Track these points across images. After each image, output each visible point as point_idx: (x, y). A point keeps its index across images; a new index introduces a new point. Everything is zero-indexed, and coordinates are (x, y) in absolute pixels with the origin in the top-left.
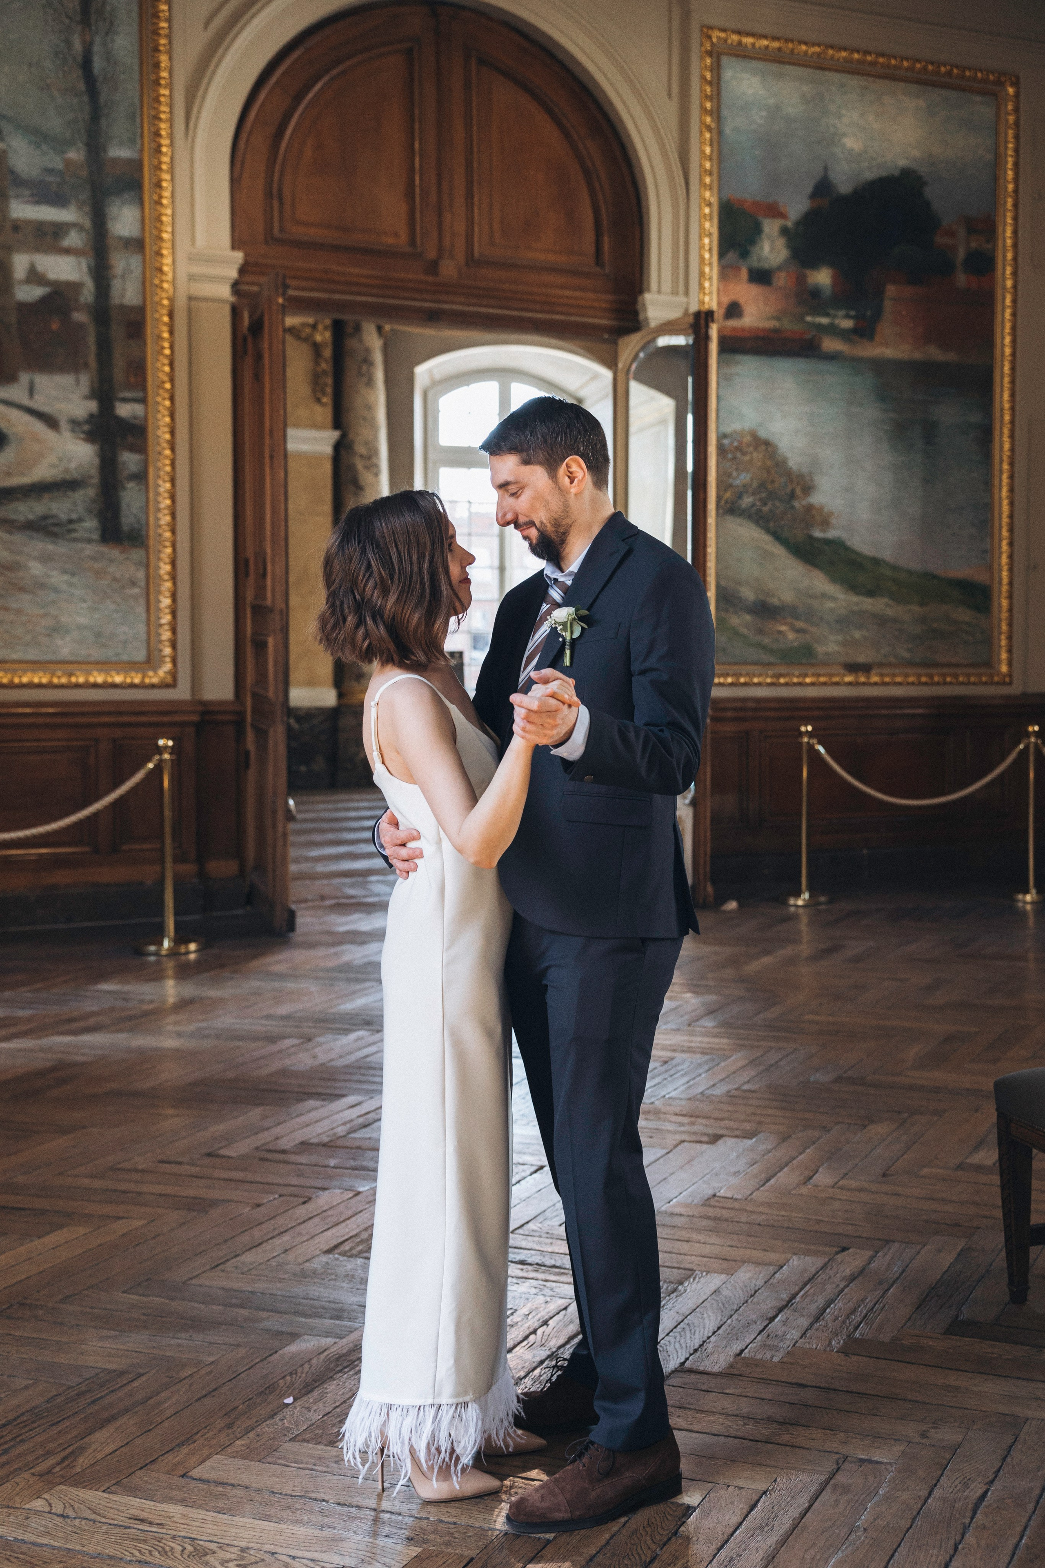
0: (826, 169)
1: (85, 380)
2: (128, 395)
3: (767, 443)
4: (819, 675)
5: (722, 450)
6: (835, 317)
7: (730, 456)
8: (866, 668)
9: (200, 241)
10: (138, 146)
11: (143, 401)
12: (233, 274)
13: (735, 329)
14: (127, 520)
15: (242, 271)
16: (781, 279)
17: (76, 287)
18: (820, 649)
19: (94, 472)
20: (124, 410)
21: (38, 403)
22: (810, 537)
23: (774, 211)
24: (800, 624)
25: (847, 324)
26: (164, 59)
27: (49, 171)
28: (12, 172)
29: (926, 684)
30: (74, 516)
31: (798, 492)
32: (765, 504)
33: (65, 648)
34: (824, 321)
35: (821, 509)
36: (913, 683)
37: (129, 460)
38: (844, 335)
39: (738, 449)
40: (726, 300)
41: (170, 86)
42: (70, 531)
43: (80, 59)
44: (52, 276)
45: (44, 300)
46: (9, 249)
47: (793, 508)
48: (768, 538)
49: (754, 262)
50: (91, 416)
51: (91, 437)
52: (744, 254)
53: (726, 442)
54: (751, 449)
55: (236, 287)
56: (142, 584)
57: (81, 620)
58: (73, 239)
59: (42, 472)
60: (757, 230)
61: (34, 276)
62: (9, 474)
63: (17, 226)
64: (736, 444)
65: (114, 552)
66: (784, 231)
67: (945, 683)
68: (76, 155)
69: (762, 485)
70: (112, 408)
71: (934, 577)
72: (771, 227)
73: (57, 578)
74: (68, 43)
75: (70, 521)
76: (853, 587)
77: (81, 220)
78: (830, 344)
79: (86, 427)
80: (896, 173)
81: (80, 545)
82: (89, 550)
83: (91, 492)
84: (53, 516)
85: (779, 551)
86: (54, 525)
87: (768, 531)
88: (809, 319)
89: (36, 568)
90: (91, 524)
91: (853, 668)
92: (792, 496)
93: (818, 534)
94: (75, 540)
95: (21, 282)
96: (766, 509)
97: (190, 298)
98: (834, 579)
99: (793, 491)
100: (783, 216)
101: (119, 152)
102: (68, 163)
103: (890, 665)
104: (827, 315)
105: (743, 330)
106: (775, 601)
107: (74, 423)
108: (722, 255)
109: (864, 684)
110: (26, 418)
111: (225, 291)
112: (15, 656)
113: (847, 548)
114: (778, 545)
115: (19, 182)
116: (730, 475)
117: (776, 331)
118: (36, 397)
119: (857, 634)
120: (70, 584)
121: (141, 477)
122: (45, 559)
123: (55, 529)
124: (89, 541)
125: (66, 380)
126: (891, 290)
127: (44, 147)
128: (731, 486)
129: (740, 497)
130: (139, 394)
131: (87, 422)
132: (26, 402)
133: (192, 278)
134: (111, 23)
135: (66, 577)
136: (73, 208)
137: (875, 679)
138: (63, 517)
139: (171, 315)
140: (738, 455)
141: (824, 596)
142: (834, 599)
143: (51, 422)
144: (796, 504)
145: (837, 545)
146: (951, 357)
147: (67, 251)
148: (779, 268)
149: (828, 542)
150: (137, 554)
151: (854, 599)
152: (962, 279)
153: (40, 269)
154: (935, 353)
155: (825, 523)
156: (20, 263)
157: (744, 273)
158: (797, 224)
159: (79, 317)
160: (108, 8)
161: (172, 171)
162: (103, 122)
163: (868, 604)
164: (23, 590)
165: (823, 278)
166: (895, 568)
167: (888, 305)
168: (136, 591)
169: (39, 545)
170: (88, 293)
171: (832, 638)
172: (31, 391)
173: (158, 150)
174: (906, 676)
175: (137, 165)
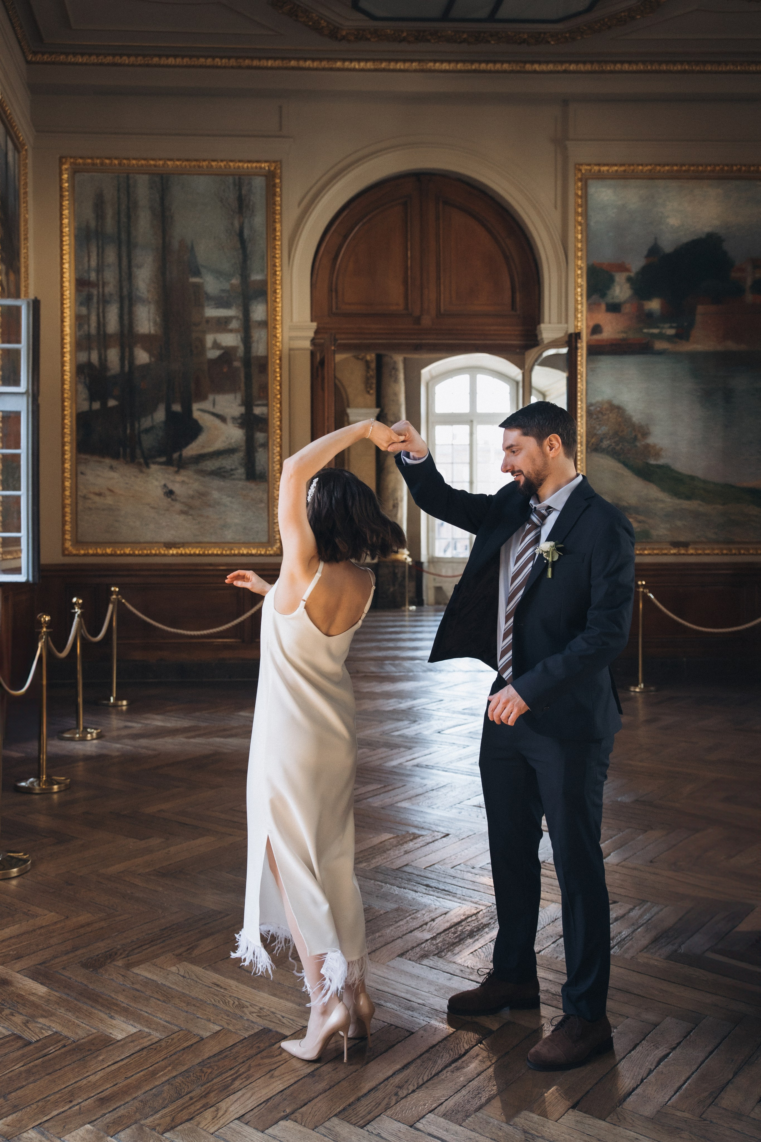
0: (656, 239)
1: (239, 396)
2: (259, 402)
3: (619, 408)
4: (654, 549)
5: (589, 414)
6: (663, 328)
7: (595, 416)
8: (685, 545)
9: (296, 318)
10: (265, 273)
11: (267, 405)
12: (311, 334)
13: (597, 340)
14: (259, 468)
15: (316, 332)
16: (627, 309)
17: (235, 349)
18: (654, 533)
19: (243, 444)
20: (258, 411)
21: (218, 410)
22: (647, 463)
23: (622, 268)
24: (641, 518)
25: (671, 332)
26: (278, 226)
27: (223, 291)
28: (206, 294)
29: (726, 554)
30: (233, 467)
31: (639, 436)
32: (618, 445)
33: (229, 535)
34: (656, 331)
35: (654, 446)
36: (717, 554)
37: (260, 436)
38: (669, 339)
39: (600, 412)
40: (592, 324)
41: (281, 240)
42: (232, 475)
43: (238, 232)
44: (224, 344)
45: (220, 357)
46: (204, 332)
47: (636, 446)
48: (620, 465)
49: (609, 299)
50: (242, 415)
51: (241, 426)
52: (603, 295)
53: (592, 408)
54: (608, 412)
55: (313, 341)
56: (266, 501)
57: (236, 521)
58: (234, 324)
59: (218, 445)
60: (611, 280)
61: (216, 345)
62: (203, 447)
63: (208, 321)
64: (598, 409)
65: (252, 485)
66: (629, 279)
67: (740, 554)
68: (235, 281)
69: (616, 433)
70: (252, 410)
71: (732, 486)
72: (620, 278)
73: (226, 500)
74: (232, 224)
75: (232, 470)
76: (676, 494)
77: (238, 314)
78: (659, 345)
79: (239, 421)
80: (703, 236)
81: (237, 482)
82: (241, 484)
83: (241, 454)
84: (224, 468)
85: (627, 473)
86: (224, 472)
87: (619, 461)
88: (645, 331)
89: (216, 495)
90: (241, 471)
91: (676, 544)
92: (635, 439)
93: (652, 462)
94: (234, 479)
95: (210, 349)
96: (618, 448)
97: (290, 350)
98: (663, 489)
99: (636, 436)
100: (627, 270)
101: (256, 277)
102: (232, 285)
103: (701, 542)
104: (658, 327)
105: (603, 340)
106: (625, 504)
107: (234, 419)
108: (589, 296)
109: (683, 554)
110: (212, 418)
111: (307, 344)
112: (206, 540)
113: (672, 470)
114: (626, 470)
115: (209, 298)
116: (595, 428)
117: (624, 339)
118: (216, 406)
119: (679, 523)
120: (231, 502)
121: (265, 445)
122: (220, 489)
123: (223, 474)
124: (240, 480)
125: (230, 397)
126: (700, 309)
127: (221, 279)
128: (595, 434)
129: (601, 441)
130: (265, 402)
131: (239, 418)
132: (211, 409)
133: (291, 338)
134: (253, 211)
135: (229, 499)
136: (234, 308)
137: (691, 551)
138: (228, 467)
139: (280, 359)
140: (600, 416)
141: (657, 500)
142: (663, 501)
143: (222, 419)
144: (638, 444)
145: (666, 469)
146: (743, 347)
147: (231, 331)
148: (625, 302)
149: (659, 467)
150: (263, 486)
151: (677, 501)
152: (749, 298)
153: (218, 341)
154: (731, 346)
155: (657, 455)
156: (209, 339)
157: (603, 307)
158: (637, 274)
159: (237, 364)
160: (251, 203)
161: (281, 284)
162: (248, 262)
163: (686, 504)
164: (210, 506)
165: (654, 305)
166: (705, 482)
167: (699, 318)
168: (263, 505)
169: (217, 483)
170: (241, 352)
171: (662, 526)
172: (214, 405)
173: (275, 274)
174: (713, 549)
175: (265, 283)
